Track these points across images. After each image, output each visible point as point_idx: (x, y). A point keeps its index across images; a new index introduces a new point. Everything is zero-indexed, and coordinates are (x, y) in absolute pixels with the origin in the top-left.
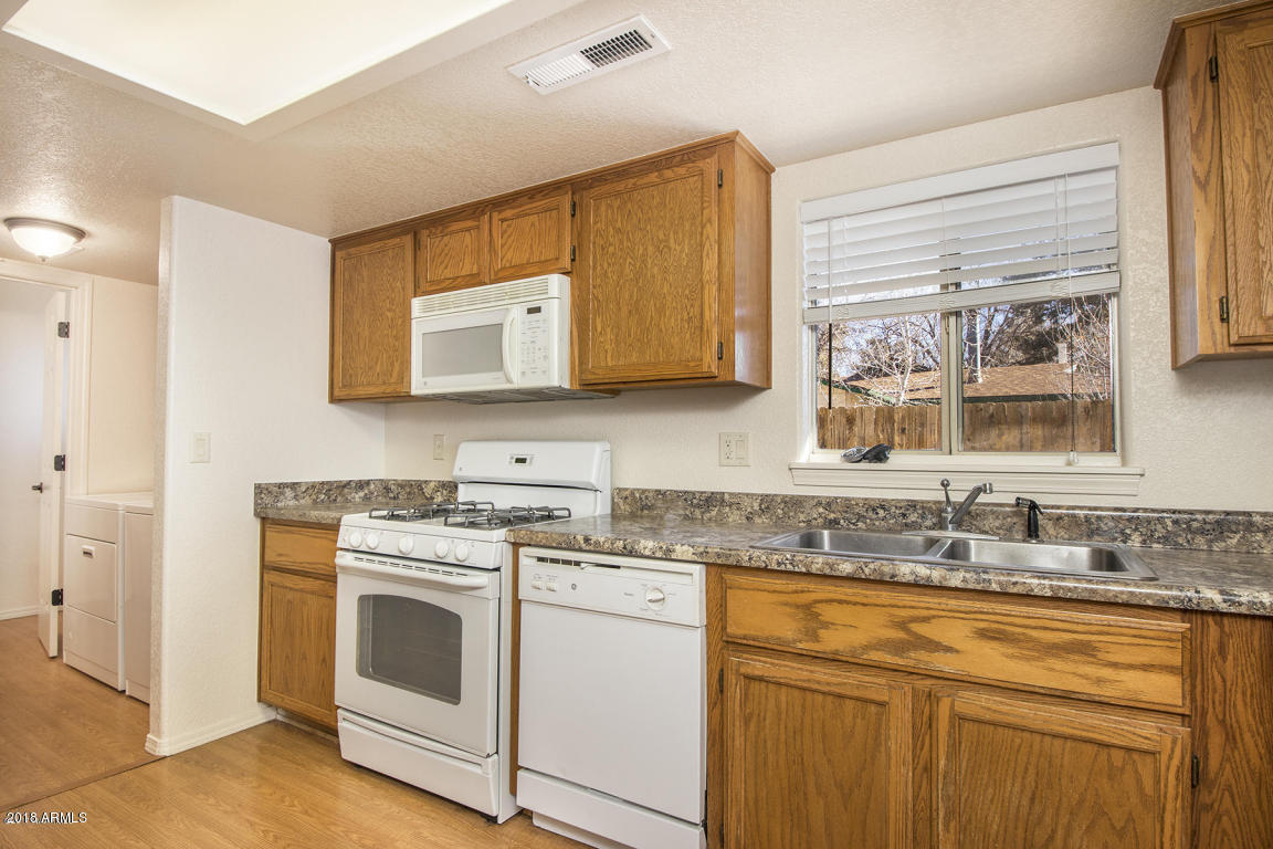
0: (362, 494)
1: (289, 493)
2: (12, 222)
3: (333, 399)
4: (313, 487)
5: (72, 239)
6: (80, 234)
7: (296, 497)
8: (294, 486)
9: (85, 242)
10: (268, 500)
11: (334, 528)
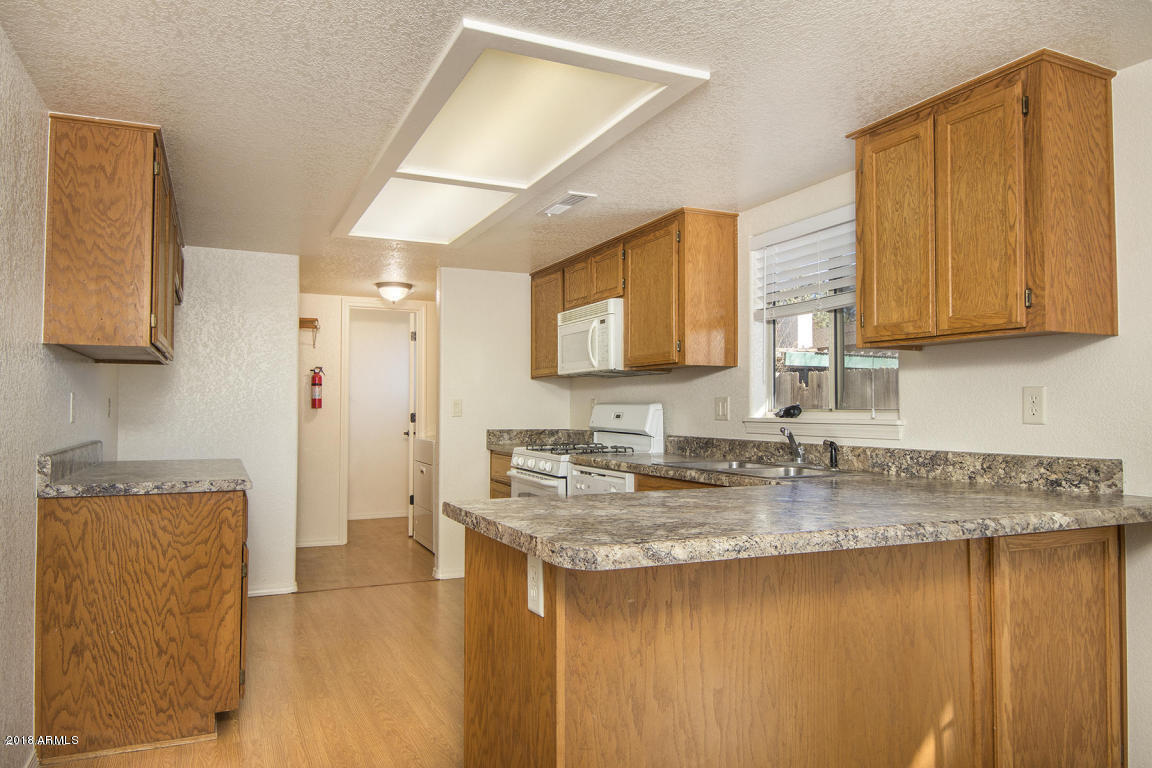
0: (553, 439)
1: (506, 436)
2: (379, 285)
3: (533, 378)
4: (521, 433)
5: (406, 290)
6: (409, 286)
7: (510, 439)
8: (509, 432)
9: (412, 290)
10: (494, 439)
11: (510, 455)
